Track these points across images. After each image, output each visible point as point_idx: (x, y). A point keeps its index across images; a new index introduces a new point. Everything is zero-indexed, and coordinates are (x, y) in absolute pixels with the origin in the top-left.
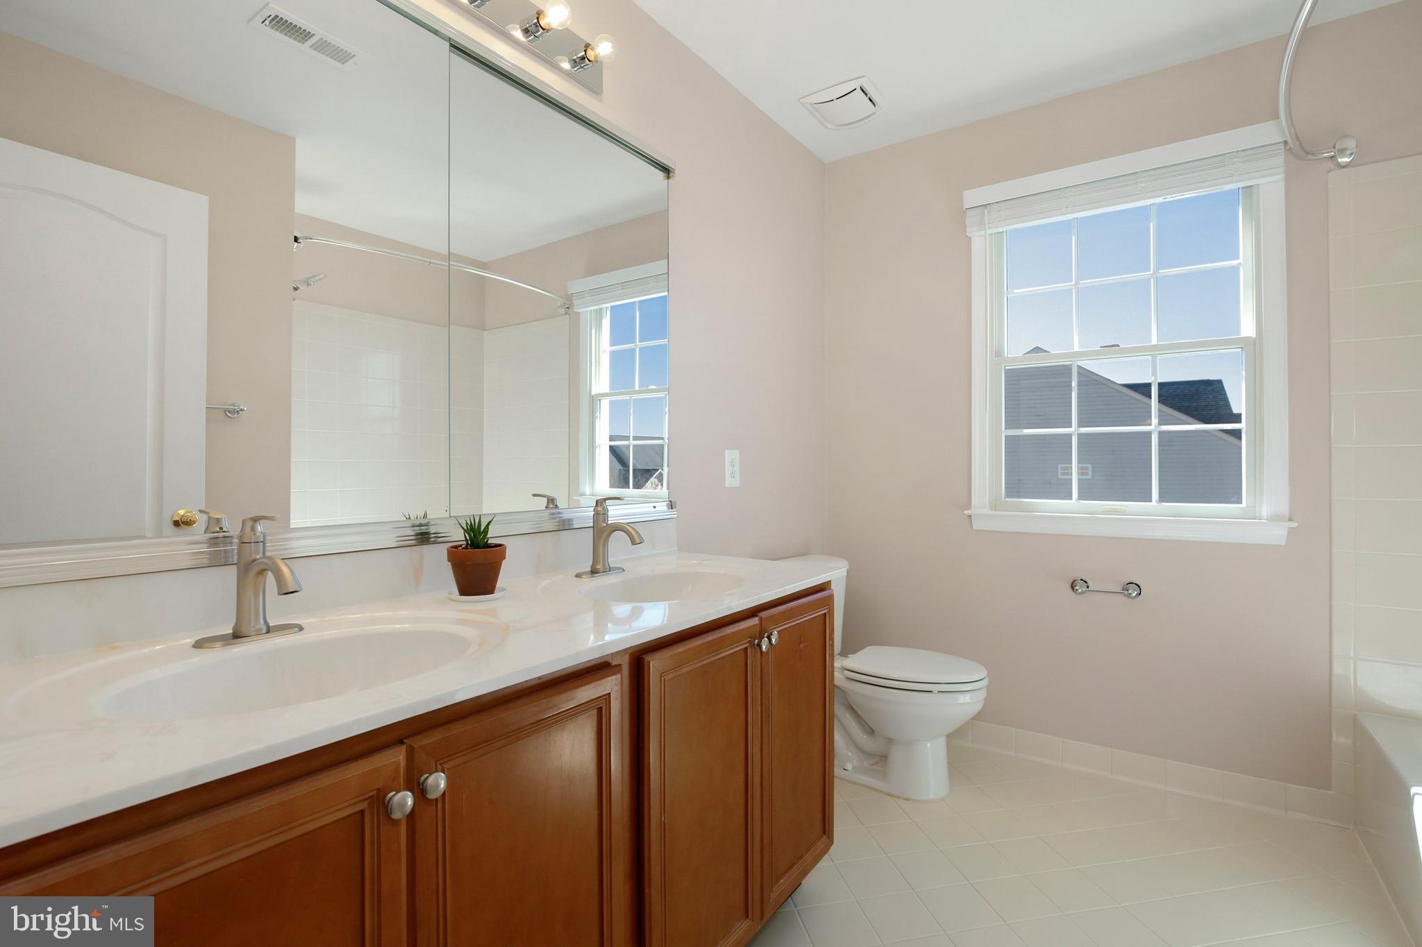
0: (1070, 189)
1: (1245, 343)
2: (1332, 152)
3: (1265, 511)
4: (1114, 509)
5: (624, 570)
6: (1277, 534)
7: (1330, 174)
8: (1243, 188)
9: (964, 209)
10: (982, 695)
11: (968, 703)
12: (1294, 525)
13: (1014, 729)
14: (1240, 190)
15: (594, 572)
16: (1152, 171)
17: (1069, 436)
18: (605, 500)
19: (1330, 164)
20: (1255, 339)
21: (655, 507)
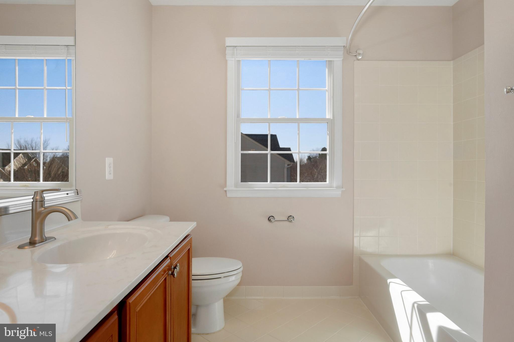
0: (270, 47)
1: (327, 121)
2: (356, 53)
3: (335, 185)
4: (284, 186)
5: (55, 239)
6: (338, 193)
7: (355, 61)
8: (328, 61)
9: (226, 46)
10: (240, 275)
11: (234, 280)
12: (344, 189)
13: (245, 286)
14: (327, 62)
15: (32, 243)
16: (301, 47)
17: (267, 154)
18: (43, 191)
19: (355, 58)
20: (332, 120)
21: (67, 194)
